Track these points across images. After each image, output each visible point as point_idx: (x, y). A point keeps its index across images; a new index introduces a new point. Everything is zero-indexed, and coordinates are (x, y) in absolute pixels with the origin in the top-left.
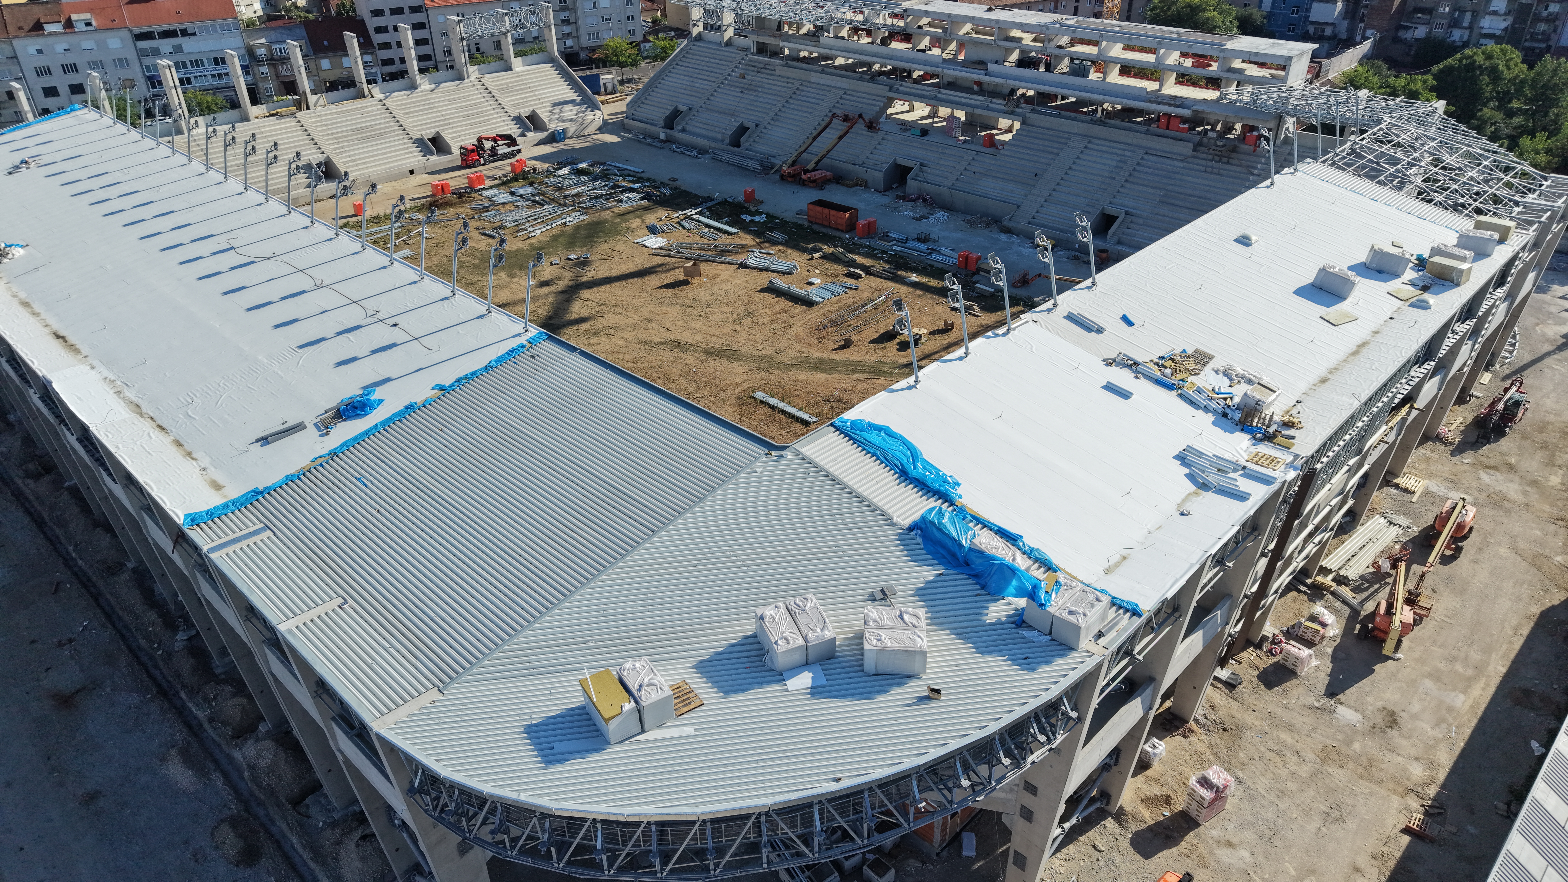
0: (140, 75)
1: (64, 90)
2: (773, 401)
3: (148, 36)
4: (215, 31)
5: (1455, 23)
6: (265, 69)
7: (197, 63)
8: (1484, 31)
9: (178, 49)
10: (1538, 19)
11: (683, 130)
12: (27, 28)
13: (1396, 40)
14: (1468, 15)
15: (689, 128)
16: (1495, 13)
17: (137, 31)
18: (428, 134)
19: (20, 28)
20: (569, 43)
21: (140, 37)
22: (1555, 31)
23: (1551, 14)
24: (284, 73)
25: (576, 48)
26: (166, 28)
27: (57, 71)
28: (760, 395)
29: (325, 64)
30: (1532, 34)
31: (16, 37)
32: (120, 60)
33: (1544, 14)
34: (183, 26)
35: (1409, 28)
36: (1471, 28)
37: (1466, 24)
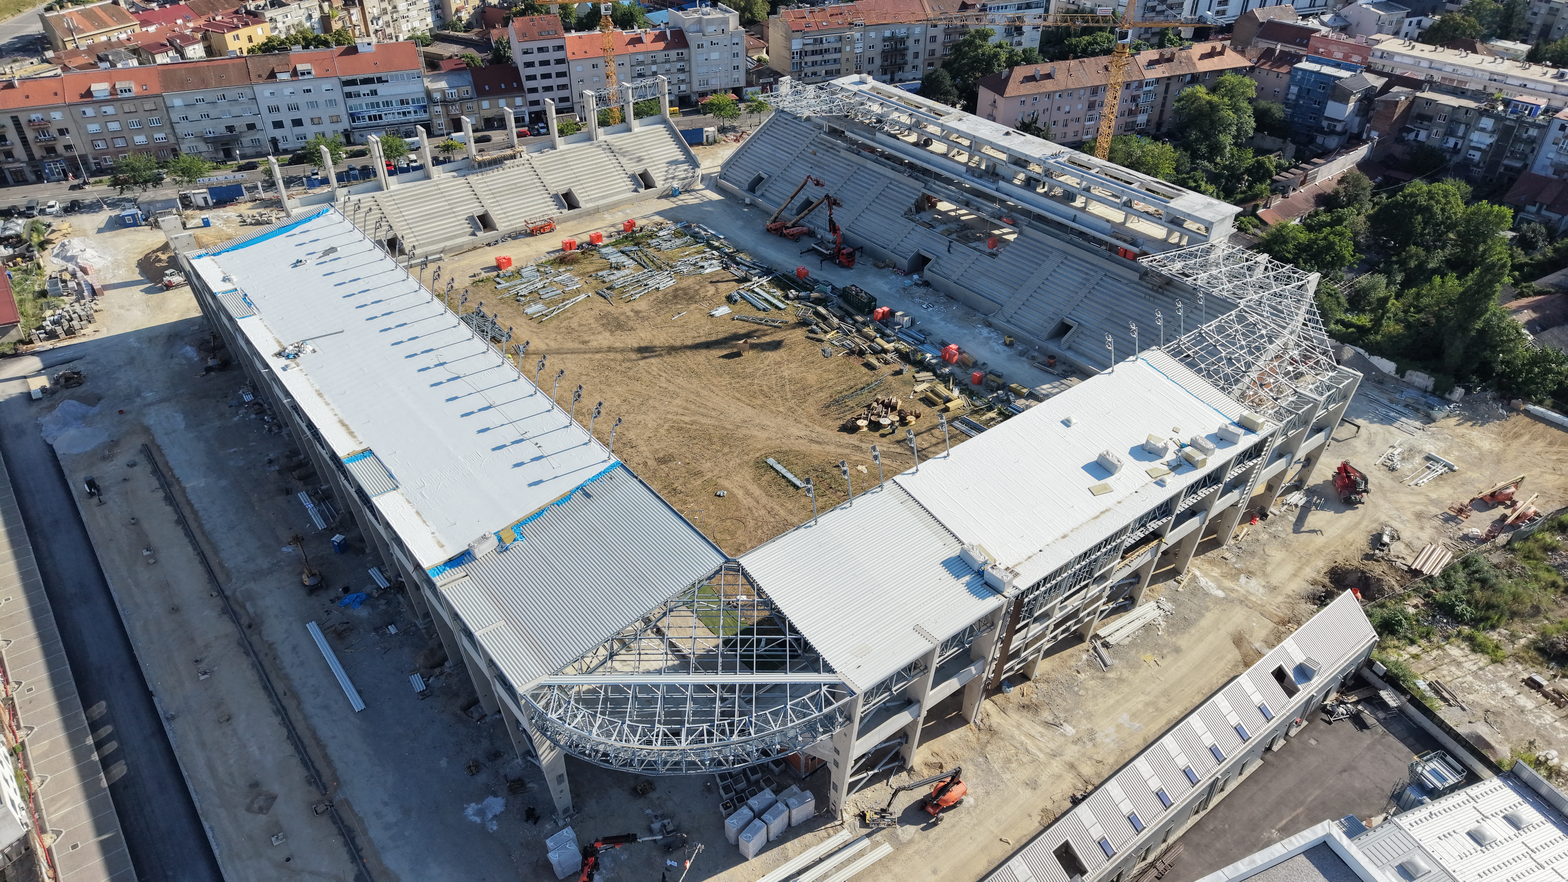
0: (344, 112)
1: (287, 123)
2: (779, 467)
3: (353, 83)
4: (403, 79)
5: (1450, 132)
6: (438, 109)
7: (387, 104)
8: (1472, 144)
9: (374, 93)
10: (1518, 139)
11: (762, 195)
12: (265, 76)
13: (1400, 140)
14: (1463, 127)
15: (767, 194)
16: (1483, 130)
17: (344, 78)
18: (562, 189)
19: (260, 76)
20: (683, 87)
21: (347, 83)
22: (1532, 151)
23: (1529, 137)
24: (453, 112)
25: (688, 92)
26: (366, 76)
27: (284, 109)
28: (771, 461)
29: (485, 104)
30: (1512, 152)
31: (257, 84)
32: (330, 101)
33: (1525, 136)
34: (379, 75)
35: (1413, 130)
36: (1463, 138)
37: (1460, 134)
